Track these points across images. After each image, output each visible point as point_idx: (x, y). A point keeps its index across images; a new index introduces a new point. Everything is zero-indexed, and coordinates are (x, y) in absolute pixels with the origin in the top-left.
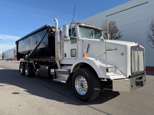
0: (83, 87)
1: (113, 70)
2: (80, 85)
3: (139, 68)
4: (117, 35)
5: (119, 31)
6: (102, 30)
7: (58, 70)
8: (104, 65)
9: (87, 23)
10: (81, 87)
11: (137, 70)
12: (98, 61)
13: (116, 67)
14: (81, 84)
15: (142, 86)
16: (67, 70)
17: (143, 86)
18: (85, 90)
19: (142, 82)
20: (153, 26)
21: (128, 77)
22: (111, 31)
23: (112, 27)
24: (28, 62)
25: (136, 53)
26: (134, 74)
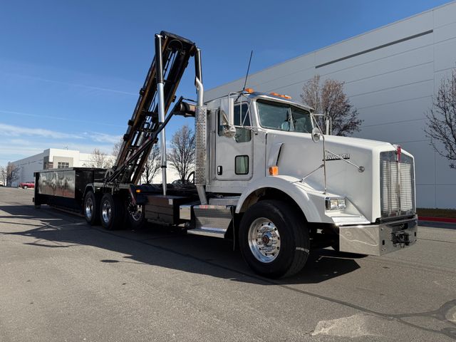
0: (268, 246)
1: (340, 205)
2: (260, 240)
3: (400, 202)
4: (346, 119)
5: (352, 110)
6: (311, 111)
7: (200, 207)
8: (319, 194)
9: (276, 94)
10: (262, 246)
11: (394, 207)
12: (306, 184)
13: (347, 200)
14: (263, 238)
15: (407, 244)
16: (227, 206)
17: (410, 244)
18: (273, 251)
19: (407, 236)
20: (444, 96)
21: (374, 221)
22: (329, 109)
23: (334, 97)
24: (112, 187)
25: (393, 166)
26: (387, 216)
